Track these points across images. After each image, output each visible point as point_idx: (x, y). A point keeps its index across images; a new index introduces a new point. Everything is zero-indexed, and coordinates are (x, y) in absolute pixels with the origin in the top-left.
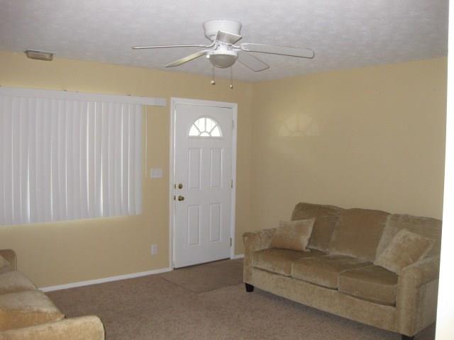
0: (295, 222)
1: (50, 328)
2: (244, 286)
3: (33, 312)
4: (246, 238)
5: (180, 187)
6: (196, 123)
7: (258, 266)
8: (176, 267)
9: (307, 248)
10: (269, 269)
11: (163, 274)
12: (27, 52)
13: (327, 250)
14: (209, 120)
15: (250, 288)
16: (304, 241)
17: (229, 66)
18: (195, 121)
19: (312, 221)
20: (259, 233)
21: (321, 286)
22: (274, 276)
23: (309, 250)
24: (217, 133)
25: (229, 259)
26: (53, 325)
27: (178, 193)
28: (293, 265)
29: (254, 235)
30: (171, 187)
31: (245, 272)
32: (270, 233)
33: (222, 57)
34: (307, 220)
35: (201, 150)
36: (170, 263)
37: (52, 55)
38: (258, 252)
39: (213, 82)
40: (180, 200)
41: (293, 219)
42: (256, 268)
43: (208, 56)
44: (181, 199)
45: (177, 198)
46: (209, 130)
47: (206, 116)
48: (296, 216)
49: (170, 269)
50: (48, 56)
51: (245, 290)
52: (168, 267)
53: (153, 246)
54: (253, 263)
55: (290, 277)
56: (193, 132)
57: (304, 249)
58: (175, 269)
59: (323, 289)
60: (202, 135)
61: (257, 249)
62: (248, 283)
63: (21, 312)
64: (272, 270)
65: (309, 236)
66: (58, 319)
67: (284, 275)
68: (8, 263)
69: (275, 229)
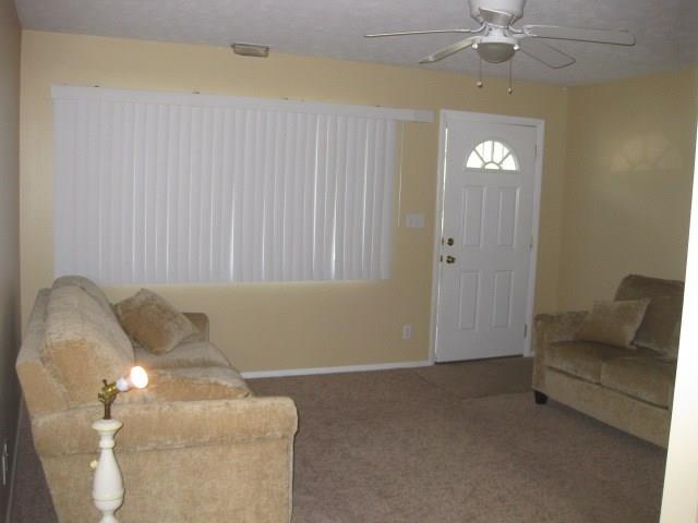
0: (619, 303)
1: (227, 404)
2: (532, 395)
3: (210, 384)
4: (540, 323)
5: (451, 242)
6: (477, 148)
7: (554, 365)
8: (439, 361)
9: (632, 343)
10: (570, 371)
11: (417, 368)
12: (233, 46)
13: (665, 350)
14: (498, 146)
15: (541, 399)
16: (629, 332)
17: (506, 60)
18: (477, 145)
19: (646, 303)
20: (559, 317)
21: (644, 401)
22: (576, 382)
23: (634, 347)
24: (510, 164)
25: (520, 356)
26: (231, 402)
27: (447, 251)
28: (604, 366)
29: (552, 318)
30: (437, 242)
31: (535, 373)
32: (577, 318)
33: (495, 47)
34: (636, 302)
35: (485, 190)
36: (430, 355)
37: (267, 49)
38: (554, 344)
39: (480, 84)
40: (449, 262)
41: (617, 299)
42: (551, 368)
43: (476, 46)
44: (451, 260)
45: (445, 259)
46: (497, 160)
47: (494, 139)
48: (621, 295)
49: (429, 363)
50: (262, 51)
51: (533, 399)
52: (427, 359)
53: (405, 327)
54: (547, 361)
55: (599, 384)
56: (473, 162)
57: (627, 344)
58: (436, 363)
59: (647, 406)
60: (488, 167)
61: (555, 340)
62: (539, 390)
63: (195, 382)
64: (574, 373)
65: (637, 325)
66: (240, 396)
67: (590, 382)
68: (197, 331)
69: (586, 313)
